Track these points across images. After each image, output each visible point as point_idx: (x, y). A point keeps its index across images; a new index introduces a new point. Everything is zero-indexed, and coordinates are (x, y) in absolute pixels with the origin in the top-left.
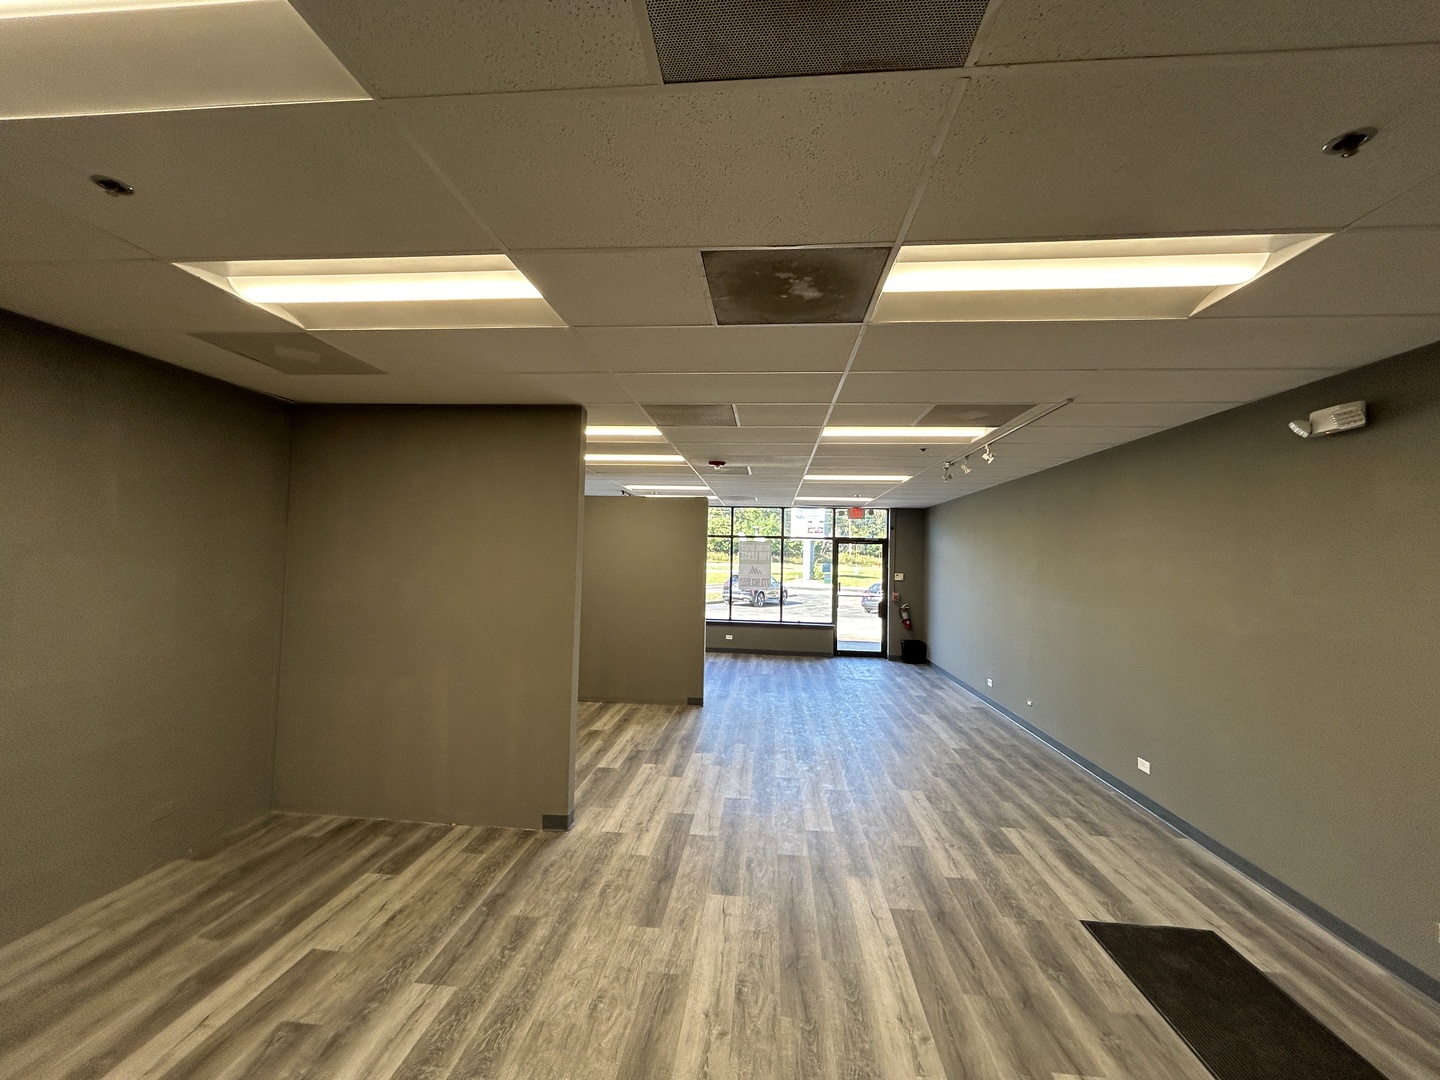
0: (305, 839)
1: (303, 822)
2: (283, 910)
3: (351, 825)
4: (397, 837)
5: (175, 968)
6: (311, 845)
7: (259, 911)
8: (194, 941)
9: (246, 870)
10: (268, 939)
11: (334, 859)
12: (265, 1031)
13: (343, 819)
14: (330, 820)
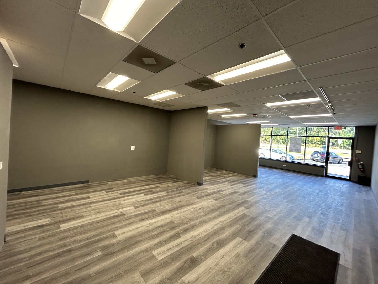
0: (168, 177)
1: (169, 175)
2: (159, 182)
3: (174, 177)
4: (177, 180)
5: (147, 183)
6: (168, 178)
7: (157, 181)
8: (150, 182)
9: (159, 178)
10: (156, 184)
11: (169, 180)
12: (149, 190)
13: (174, 176)
14: (172, 176)
